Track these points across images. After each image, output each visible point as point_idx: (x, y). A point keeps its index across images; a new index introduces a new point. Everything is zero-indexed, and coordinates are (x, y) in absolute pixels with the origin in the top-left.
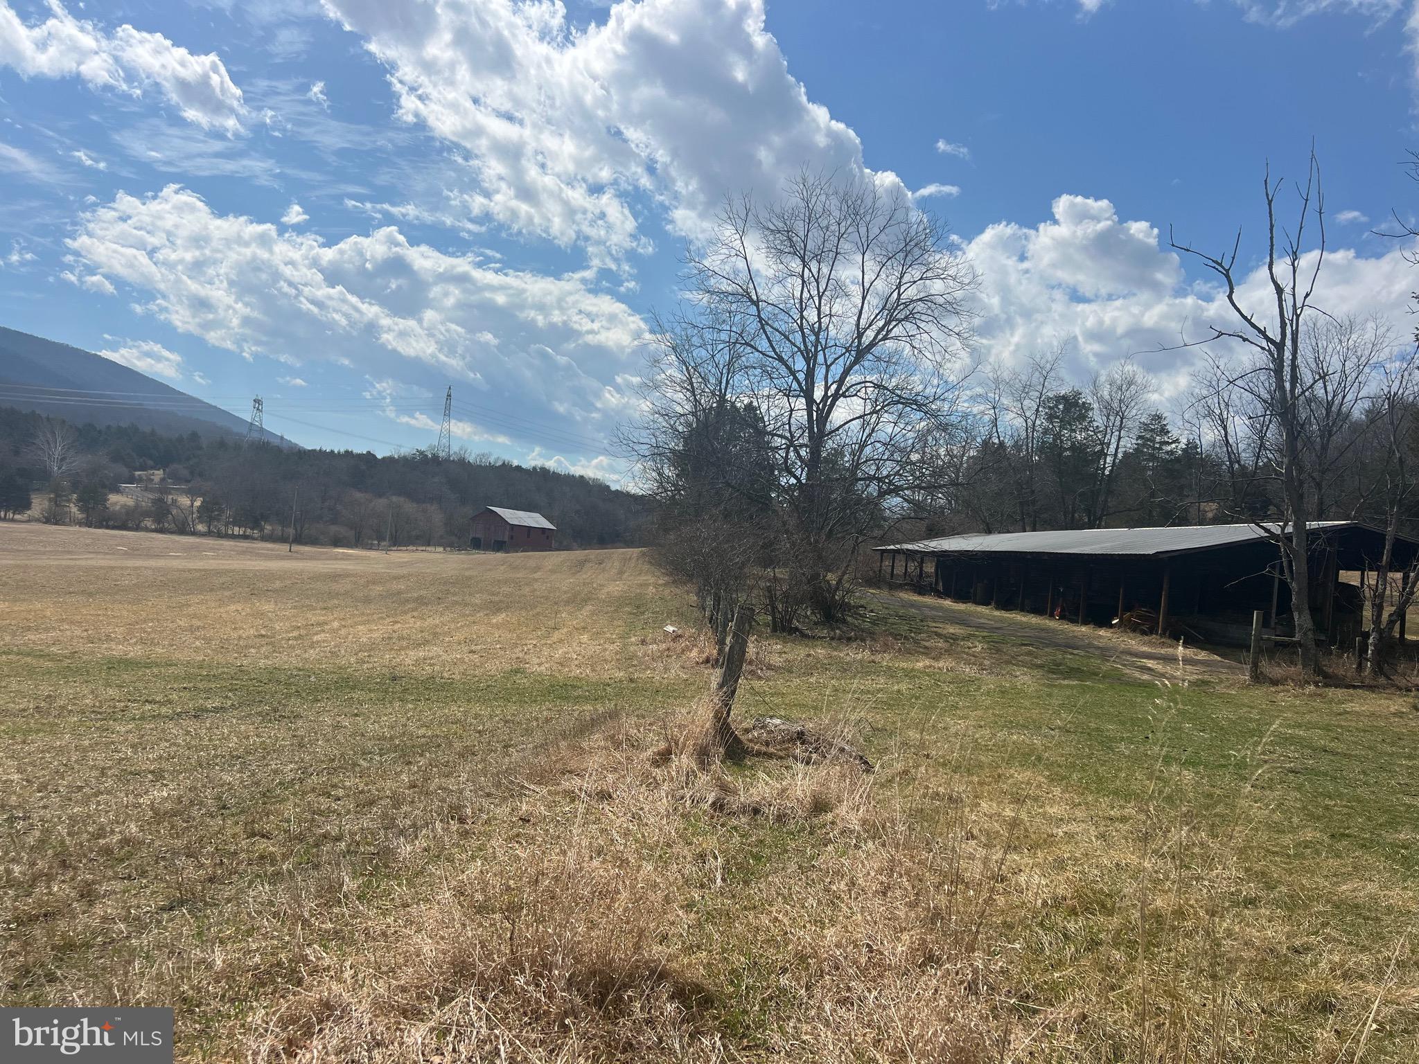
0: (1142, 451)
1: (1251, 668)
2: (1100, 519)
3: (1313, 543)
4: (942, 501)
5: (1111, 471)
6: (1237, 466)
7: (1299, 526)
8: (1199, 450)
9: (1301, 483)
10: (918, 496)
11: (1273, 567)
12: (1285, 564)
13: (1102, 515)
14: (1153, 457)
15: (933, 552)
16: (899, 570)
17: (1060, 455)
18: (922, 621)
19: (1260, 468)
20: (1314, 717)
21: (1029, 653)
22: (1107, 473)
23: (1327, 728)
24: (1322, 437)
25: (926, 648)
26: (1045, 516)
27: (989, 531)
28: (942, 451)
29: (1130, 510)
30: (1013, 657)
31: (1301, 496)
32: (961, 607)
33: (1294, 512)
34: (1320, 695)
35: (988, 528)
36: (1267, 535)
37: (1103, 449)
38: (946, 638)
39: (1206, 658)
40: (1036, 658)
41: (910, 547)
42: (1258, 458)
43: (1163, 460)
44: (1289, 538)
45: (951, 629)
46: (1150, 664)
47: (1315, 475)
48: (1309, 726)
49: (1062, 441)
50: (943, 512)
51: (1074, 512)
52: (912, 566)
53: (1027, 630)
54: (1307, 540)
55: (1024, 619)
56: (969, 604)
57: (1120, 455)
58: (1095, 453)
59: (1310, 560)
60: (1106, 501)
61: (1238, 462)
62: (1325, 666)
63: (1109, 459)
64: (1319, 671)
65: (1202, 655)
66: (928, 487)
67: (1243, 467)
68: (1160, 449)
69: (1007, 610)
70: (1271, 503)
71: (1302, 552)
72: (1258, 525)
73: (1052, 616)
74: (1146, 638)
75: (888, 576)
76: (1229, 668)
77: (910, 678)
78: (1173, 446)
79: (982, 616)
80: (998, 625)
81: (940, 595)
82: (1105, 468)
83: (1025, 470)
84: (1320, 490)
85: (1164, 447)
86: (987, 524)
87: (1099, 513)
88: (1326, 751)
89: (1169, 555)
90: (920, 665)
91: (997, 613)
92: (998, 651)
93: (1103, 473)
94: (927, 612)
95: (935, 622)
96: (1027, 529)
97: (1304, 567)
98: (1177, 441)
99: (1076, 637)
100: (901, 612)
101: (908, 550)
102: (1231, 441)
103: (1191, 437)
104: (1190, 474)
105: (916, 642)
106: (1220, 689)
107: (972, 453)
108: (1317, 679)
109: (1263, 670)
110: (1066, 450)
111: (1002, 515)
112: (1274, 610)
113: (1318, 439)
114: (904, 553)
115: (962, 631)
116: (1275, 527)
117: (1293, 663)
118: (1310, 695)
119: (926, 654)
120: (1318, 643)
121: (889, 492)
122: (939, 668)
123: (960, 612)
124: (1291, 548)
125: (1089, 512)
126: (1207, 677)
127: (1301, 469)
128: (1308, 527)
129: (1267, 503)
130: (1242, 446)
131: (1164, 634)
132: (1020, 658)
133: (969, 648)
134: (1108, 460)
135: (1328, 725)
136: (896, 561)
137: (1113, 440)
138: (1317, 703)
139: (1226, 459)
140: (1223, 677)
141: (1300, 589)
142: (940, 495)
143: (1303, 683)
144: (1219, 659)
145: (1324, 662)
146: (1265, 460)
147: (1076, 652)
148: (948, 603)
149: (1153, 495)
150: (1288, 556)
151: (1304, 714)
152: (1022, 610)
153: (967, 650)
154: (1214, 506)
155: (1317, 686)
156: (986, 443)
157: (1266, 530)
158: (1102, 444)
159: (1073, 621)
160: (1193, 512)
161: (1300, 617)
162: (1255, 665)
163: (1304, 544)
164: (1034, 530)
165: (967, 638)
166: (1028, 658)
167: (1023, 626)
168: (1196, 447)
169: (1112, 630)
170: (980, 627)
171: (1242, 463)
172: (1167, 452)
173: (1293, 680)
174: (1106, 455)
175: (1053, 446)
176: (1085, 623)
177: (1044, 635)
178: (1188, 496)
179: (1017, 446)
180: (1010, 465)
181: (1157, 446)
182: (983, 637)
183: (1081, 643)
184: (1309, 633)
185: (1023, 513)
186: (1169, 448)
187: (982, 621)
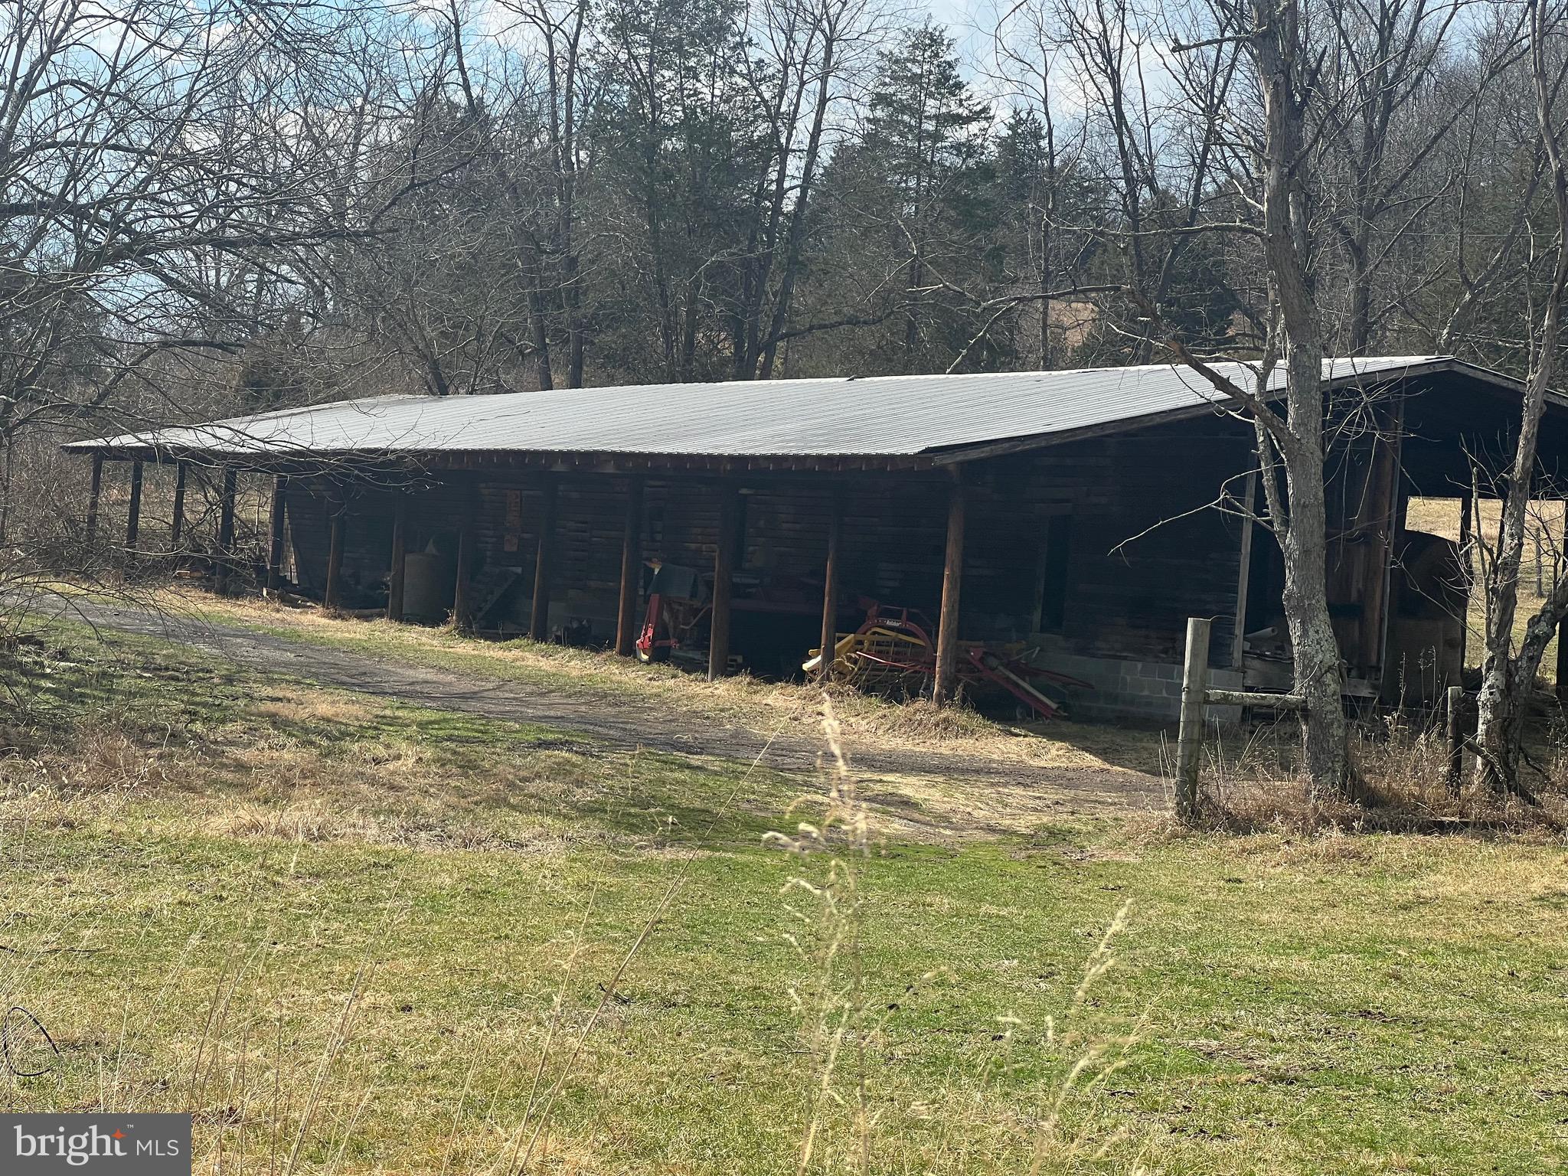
0: (887, 143)
1: (1181, 786)
2: (770, 349)
3: (1339, 416)
4: (292, 290)
5: (801, 201)
6: (1145, 193)
7: (1303, 370)
8: (1044, 143)
9: (1310, 244)
10: (217, 273)
11: (1237, 489)
12: (1267, 481)
13: (774, 337)
14: (917, 163)
15: (265, 455)
16: (155, 516)
17: (652, 148)
18: (229, 680)
19: (1209, 201)
20: (1337, 921)
21: (559, 771)
22: (788, 205)
23: (1372, 949)
24: (1368, 110)
25: (241, 767)
26: (606, 338)
27: (440, 387)
28: (290, 125)
29: (853, 321)
30: (511, 785)
31: (1310, 283)
32: (354, 631)
33: (1289, 327)
34: (1357, 855)
35: (438, 377)
36: (1221, 395)
37: (776, 133)
38: (304, 733)
39: (1063, 763)
40: (579, 784)
41: (186, 438)
42: (1201, 168)
43: (945, 170)
44: (1277, 405)
45: (323, 705)
46: (910, 786)
47: (1346, 221)
48: (1323, 946)
49: (656, 106)
50: (295, 325)
51: (693, 326)
52: (199, 505)
53: (555, 698)
54: (1325, 410)
55: (546, 665)
56: (381, 624)
57: (825, 155)
58: (753, 145)
59: (1329, 466)
60: (786, 292)
61: (1151, 182)
62: (1369, 771)
63: (795, 165)
64: (1355, 788)
65: (1054, 754)
66: (247, 243)
67: (1163, 198)
68: (937, 137)
69: (495, 638)
70: (1237, 306)
71: (1312, 444)
72: (1198, 367)
73: (628, 651)
74: (900, 710)
75: (119, 536)
76: (1121, 788)
77: (188, 869)
78: (974, 127)
79: (420, 659)
80: (466, 686)
81: (287, 594)
82: (781, 193)
83: (550, 194)
84: (1362, 266)
85: (947, 132)
86: (435, 366)
87: (765, 327)
88: (1366, 1014)
89: (960, 457)
90: (220, 824)
91: (466, 648)
92: (468, 766)
93: (777, 210)
94: (246, 650)
95: (271, 682)
96: (556, 379)
97: (1317, 490)
98: (983, 114)
99: (695, 714)
100: (162, 653)
101: (183, 449)
102: (1130, 118)
103: (1023, 104)
104: (1022, 217)
105: (211, 751)
106: (1099, 850)
107: (386, 134)
108: (1349, 810)
109: (1212, 790)
110: (669, 131)
111: (480, 335)
112: (1241, 616)
113: (1359, 118)
114: (167, 459)
115: (354, 709)
116: (1241, 375)
117: (1286, 766)
118: (1331, 858)
119: (241, 787)
120: (1352, 707)
121: (115, 255)
122: (282, 832)
123: (351, 648)
124: (1280, 432)
125: (735, 325)
126: (1062, 820)
127: (1309, 204)
128: (1325, 375)
129: (1225, 303)
130: (1160, 134)
131: (950, 696)
132: (532, 788)
133: (377, 761)
134: (790, 170)
135: (1373, 940)
136: (147, 487)
137: (804, 107)
138: (1347, 881)
139: (1119, 171)
140: (1106, 814)
141: (1306, 552)
142: (285, 269)
143: (1312, 825)
144: (1096, 763)
145: (1367, 759)
146: (1222, 178)
147: (695, 760)
148: (313, 620)
149: (917, 276)
150: (1275, 455)
151: (1315, 910)
152: (541, 636)
153: (370, 769)
154: (1085, 311)
155: (1348, 829)
156: (426, 103)
157: (1222, 383)
158: (773, 116)
159: (690, 667)
160: (1030, 326)
161: (1305, 633)
162: (1190, 779)
163: (1315, 422)
164: (576, 383)
165: (375, 728)
166: (556, 787)
167: (542, 687)
168: (1036, 136)
169: (803, 690)
170: (408, 694)
171: (1161, 184)
172: (957, 147)
173: (1287, 815)
174: (785, 152)
175: (632, 119)
176: (726, 670)
177: (605, 711)
178: (1015, 281)
179: (523, 117)
180: (502, 175)
181: (929, 126)
182: (423, 726)
183: (712, 733)
184: (1328, 678)
185: (542, 332)
186: (960, 134)
187: (422, 674)
